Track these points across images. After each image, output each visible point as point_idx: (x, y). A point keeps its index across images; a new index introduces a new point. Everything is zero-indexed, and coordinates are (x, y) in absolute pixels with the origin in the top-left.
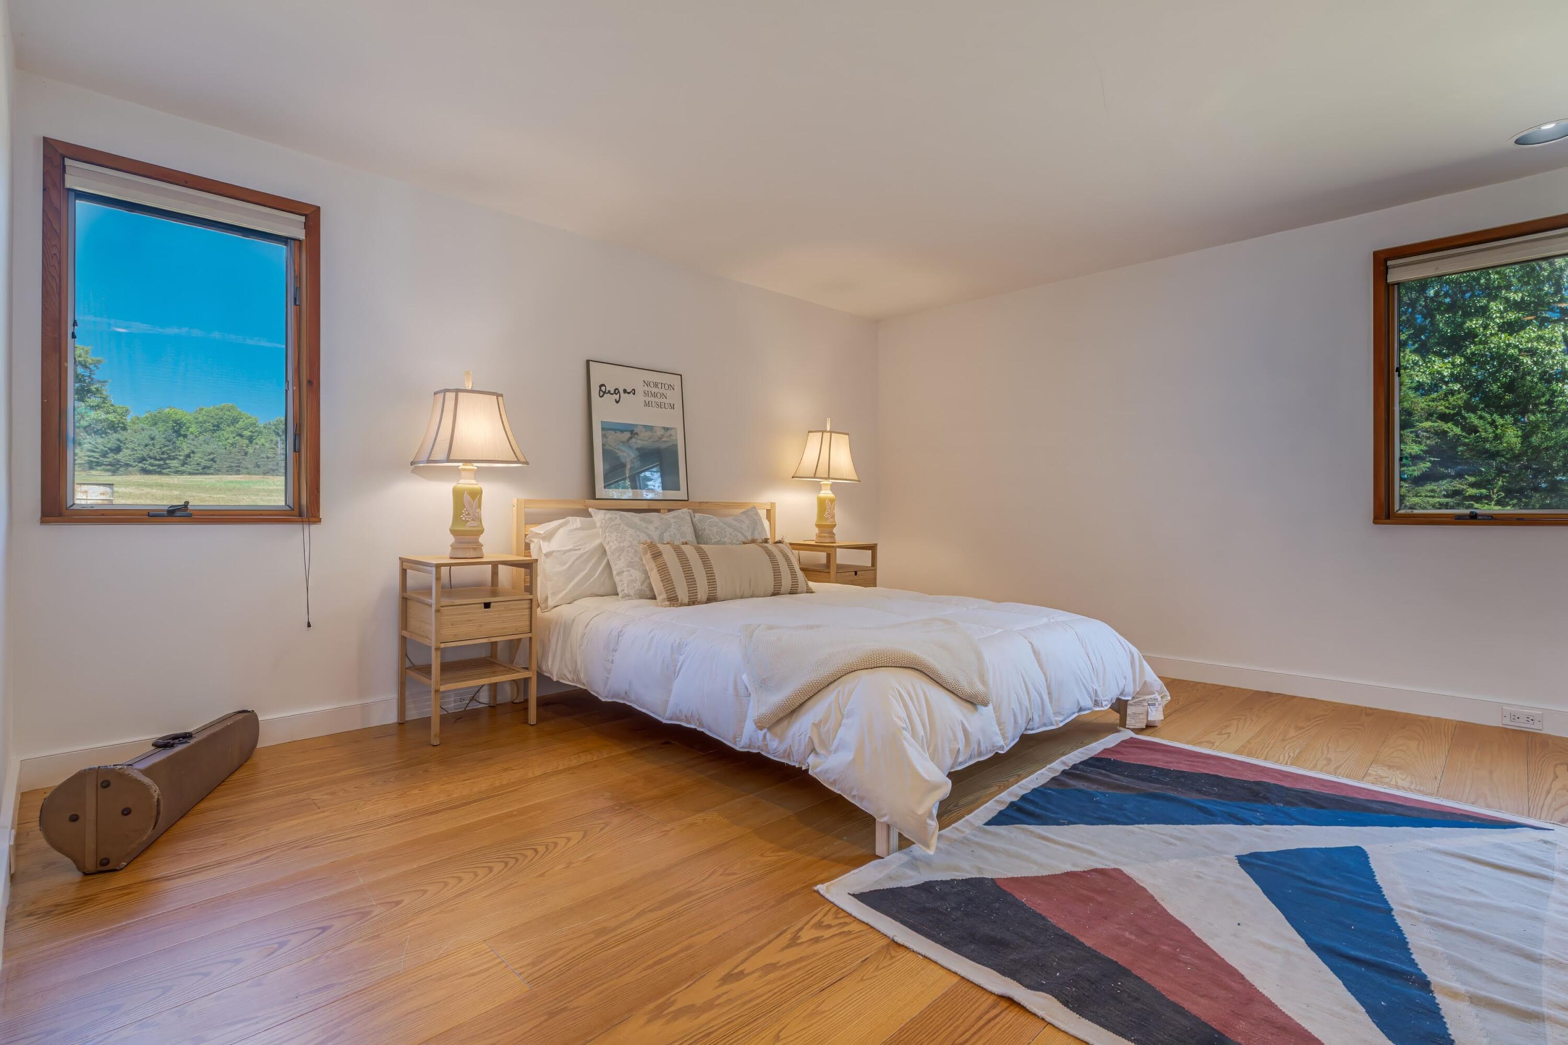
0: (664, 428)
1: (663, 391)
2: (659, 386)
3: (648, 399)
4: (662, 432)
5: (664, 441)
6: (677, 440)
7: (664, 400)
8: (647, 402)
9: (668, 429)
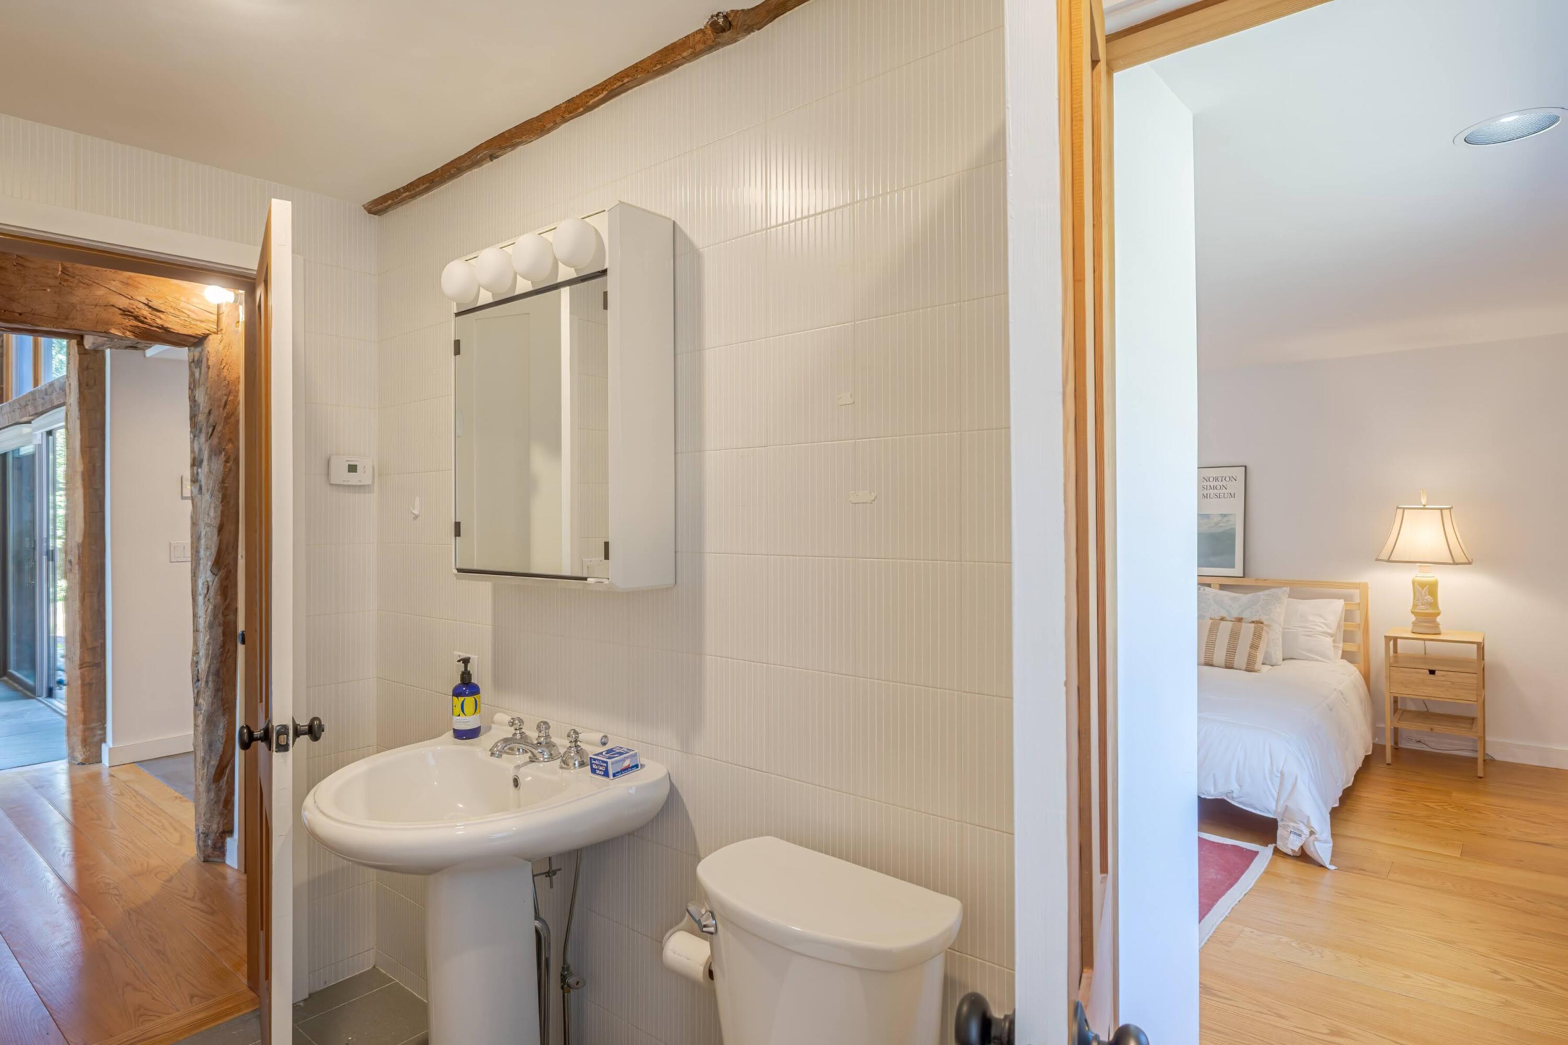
0: (1221, 515)
1: (1224, 483)
2: (1220, 479)
3: (1205, 492)
4: (1219, 518)
5: (1221, 526)
6: (1235, 524)
7: (1224, 491)
8: (1205, 495)
9: (1225, 515)
